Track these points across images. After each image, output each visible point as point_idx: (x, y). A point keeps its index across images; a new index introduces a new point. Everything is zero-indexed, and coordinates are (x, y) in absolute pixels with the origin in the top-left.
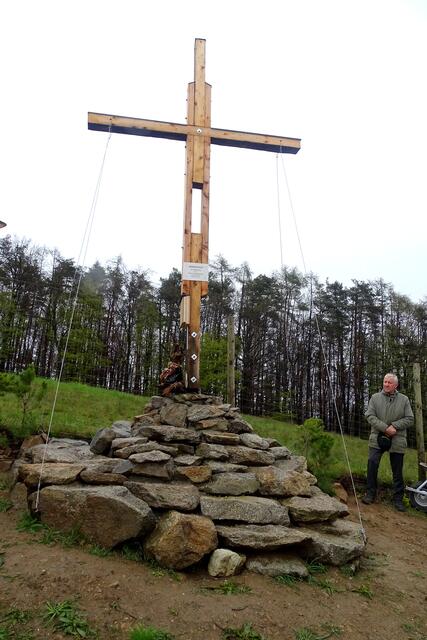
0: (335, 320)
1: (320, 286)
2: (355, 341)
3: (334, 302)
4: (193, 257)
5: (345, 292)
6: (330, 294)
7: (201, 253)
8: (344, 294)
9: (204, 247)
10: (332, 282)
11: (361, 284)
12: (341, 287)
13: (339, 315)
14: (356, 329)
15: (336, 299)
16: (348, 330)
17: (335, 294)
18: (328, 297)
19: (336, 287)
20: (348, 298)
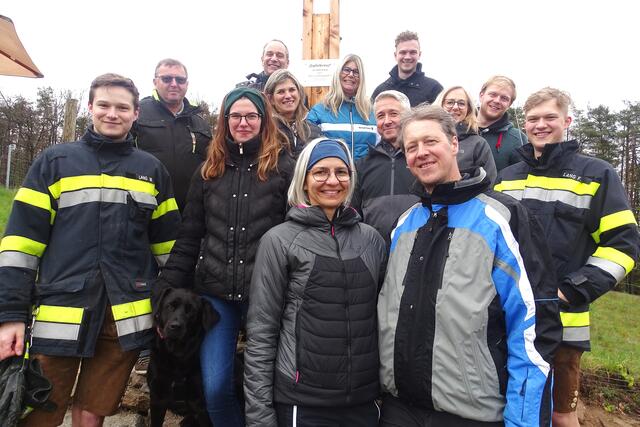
0: (600, 151)
1: (579, 113)
2: (627, 175)
3: (598, 130)
4: (316, 52)
5: (613, 116)
6: (592, 120)
7: (327, 43)
8: (611, 119)
9: (332, 32)
10: (595, 106)
11: (634, 104)
12: (607, 112)
13: (604, 145)
14: (628, 160)
15: (600, 126)
16: (618, 162)
17: (599, 120)
18: (590, 125)
19: (600, 112)
20: (617, 123)
